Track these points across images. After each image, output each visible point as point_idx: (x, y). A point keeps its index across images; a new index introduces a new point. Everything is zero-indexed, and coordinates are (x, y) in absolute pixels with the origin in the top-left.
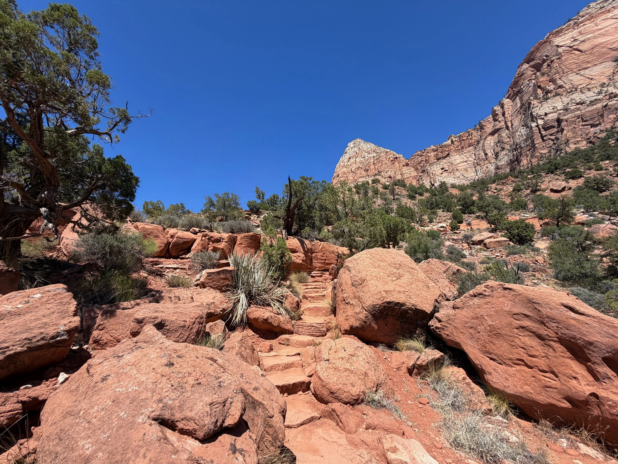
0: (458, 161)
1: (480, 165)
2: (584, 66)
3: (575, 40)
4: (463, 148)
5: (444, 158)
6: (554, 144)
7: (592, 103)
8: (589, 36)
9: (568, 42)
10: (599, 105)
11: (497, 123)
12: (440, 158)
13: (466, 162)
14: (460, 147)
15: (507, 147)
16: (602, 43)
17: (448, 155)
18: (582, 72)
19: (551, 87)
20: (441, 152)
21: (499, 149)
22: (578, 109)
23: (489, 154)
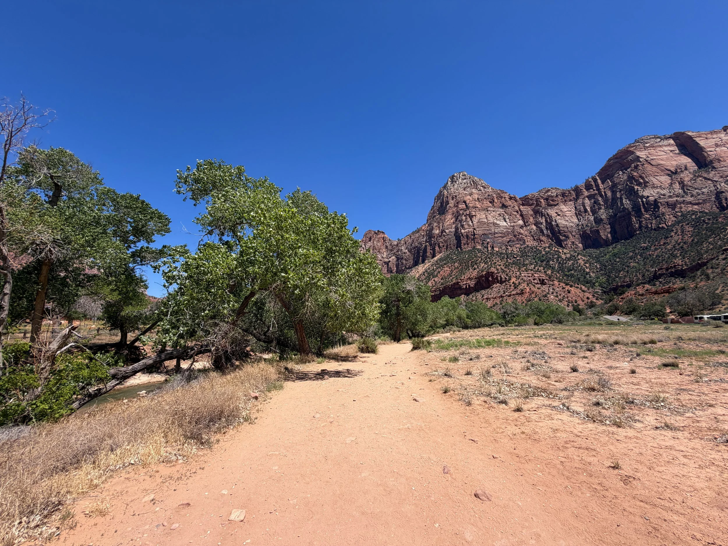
0: (566, 210)
1: (581, 216)
2: (656, 174)
3: (648, 157)
4: (566, 201)
5: (555, 205)
6: (653, 213)
7: (670, 197)
8: (655, 157)
9: (644, 157)
10: (675, 199)
11: (592, 190)
12: (551, 205)
13: (570, 211)
14: (563, 200)
15: (603, 207)
16: (662, 164)
17: (558, 204)
18: (656, 177)
19: (642, 181)
20: (552, 201)
21: (597, 207)
22: (665, 198)
23: (589, 210)
